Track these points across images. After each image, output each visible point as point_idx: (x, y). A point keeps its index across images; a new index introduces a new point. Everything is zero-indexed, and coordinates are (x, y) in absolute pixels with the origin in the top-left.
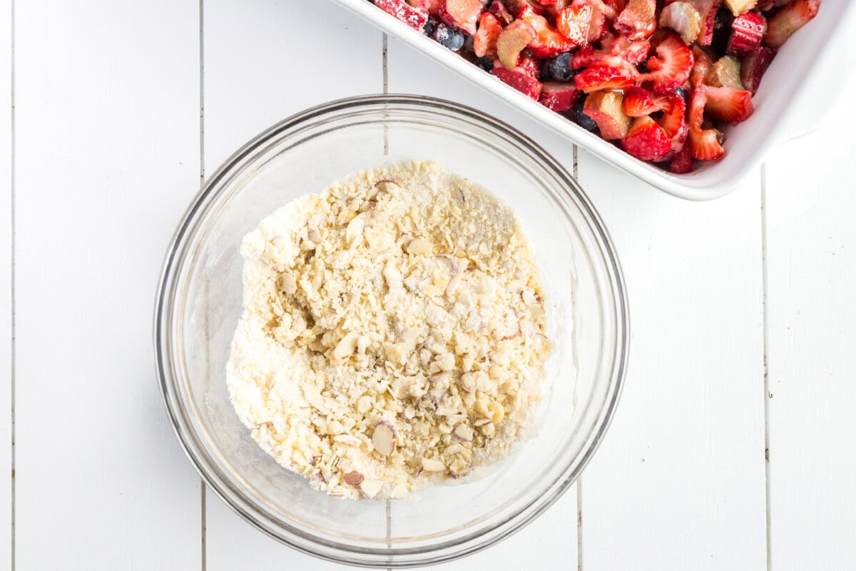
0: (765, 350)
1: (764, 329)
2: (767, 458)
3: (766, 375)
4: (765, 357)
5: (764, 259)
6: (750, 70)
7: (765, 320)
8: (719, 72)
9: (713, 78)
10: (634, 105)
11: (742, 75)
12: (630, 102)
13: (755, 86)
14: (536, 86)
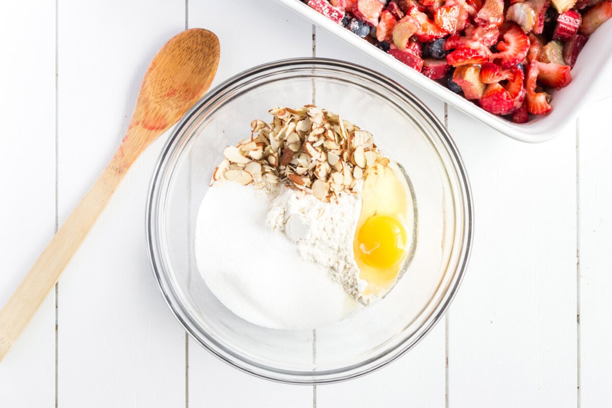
0: (577, 247)
1: (577, 232)
2: (578, 321)
3: (578, 264)
4: (578, 251)
5: (577, 182)
6: (569, 51)
7: (578, 225)
8: (547, 52)
9: (544, 57)
10: (488, 75)
11: (564, 55)
12: (485, 73)
13: (573, 62)
14: (420, 62)
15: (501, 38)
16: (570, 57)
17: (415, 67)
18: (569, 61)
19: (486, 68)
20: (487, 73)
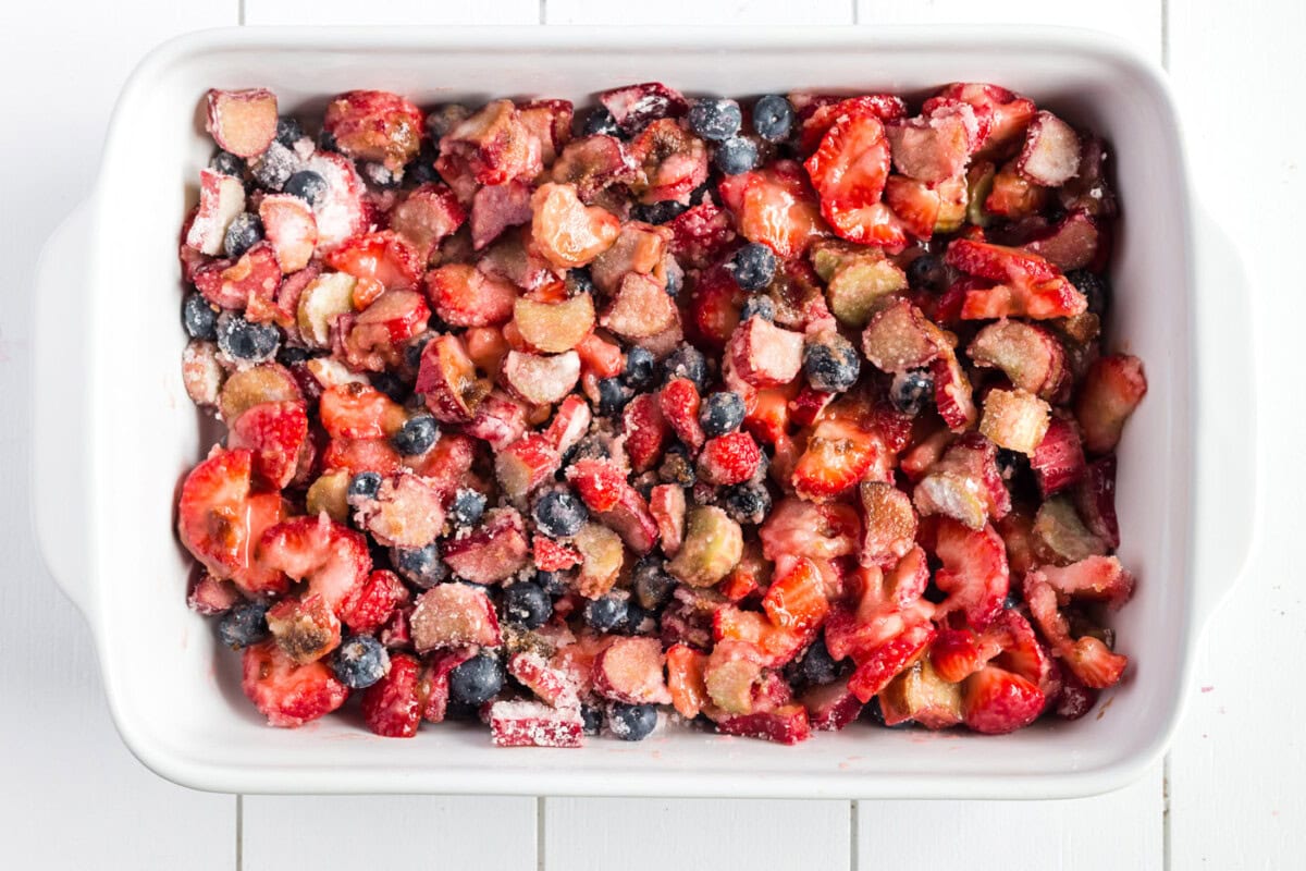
0: (1165, 772)
4: (1166, 782)
6: (1090, 504)
8: (1049, 538)
9: (1045, 552)
10: (956, 667)
11: (1084, 520)
12: (946, 664)
13: (1113, 529)
14: (797, 720)
15: (934, 563)
16: (1101, 519)
17: (795, 738)
18: (1102, 528)
19: (943, 650)
20: (950, 663)
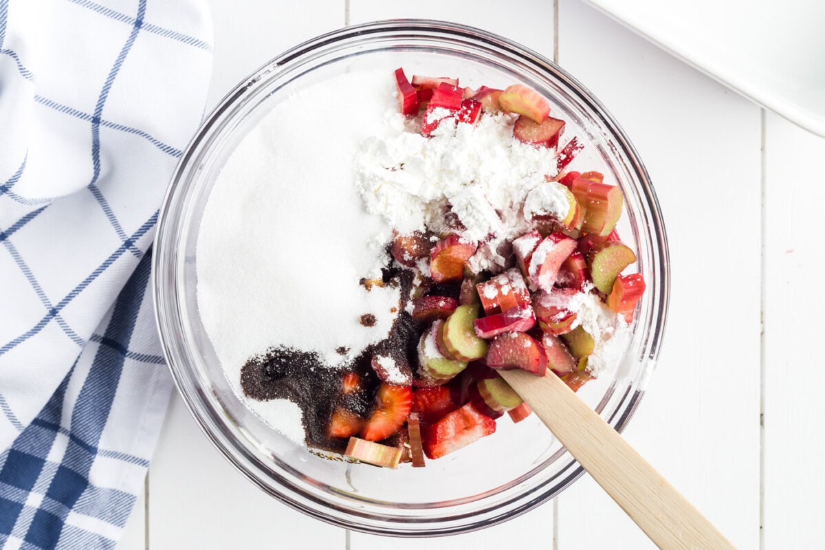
0: (762, 307)
1: (762, 283)
2: (762, 423)
3: (762, 333)
4: (762, 313)
5: (763, 206)
7: (763, 273)
